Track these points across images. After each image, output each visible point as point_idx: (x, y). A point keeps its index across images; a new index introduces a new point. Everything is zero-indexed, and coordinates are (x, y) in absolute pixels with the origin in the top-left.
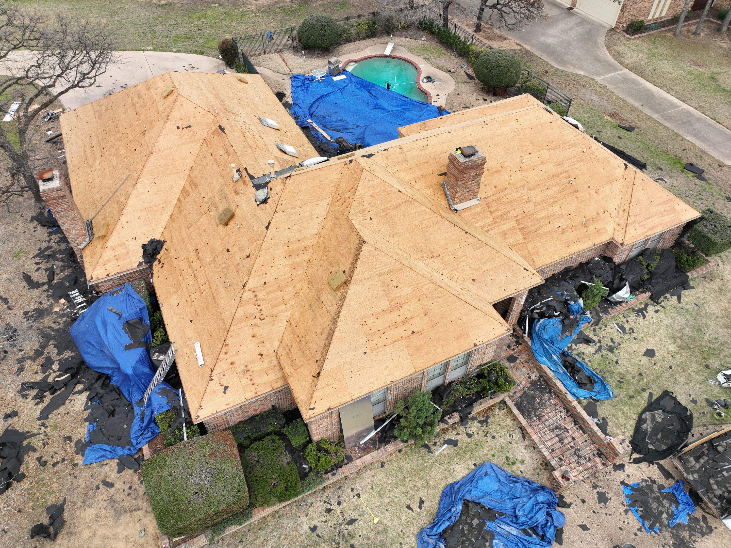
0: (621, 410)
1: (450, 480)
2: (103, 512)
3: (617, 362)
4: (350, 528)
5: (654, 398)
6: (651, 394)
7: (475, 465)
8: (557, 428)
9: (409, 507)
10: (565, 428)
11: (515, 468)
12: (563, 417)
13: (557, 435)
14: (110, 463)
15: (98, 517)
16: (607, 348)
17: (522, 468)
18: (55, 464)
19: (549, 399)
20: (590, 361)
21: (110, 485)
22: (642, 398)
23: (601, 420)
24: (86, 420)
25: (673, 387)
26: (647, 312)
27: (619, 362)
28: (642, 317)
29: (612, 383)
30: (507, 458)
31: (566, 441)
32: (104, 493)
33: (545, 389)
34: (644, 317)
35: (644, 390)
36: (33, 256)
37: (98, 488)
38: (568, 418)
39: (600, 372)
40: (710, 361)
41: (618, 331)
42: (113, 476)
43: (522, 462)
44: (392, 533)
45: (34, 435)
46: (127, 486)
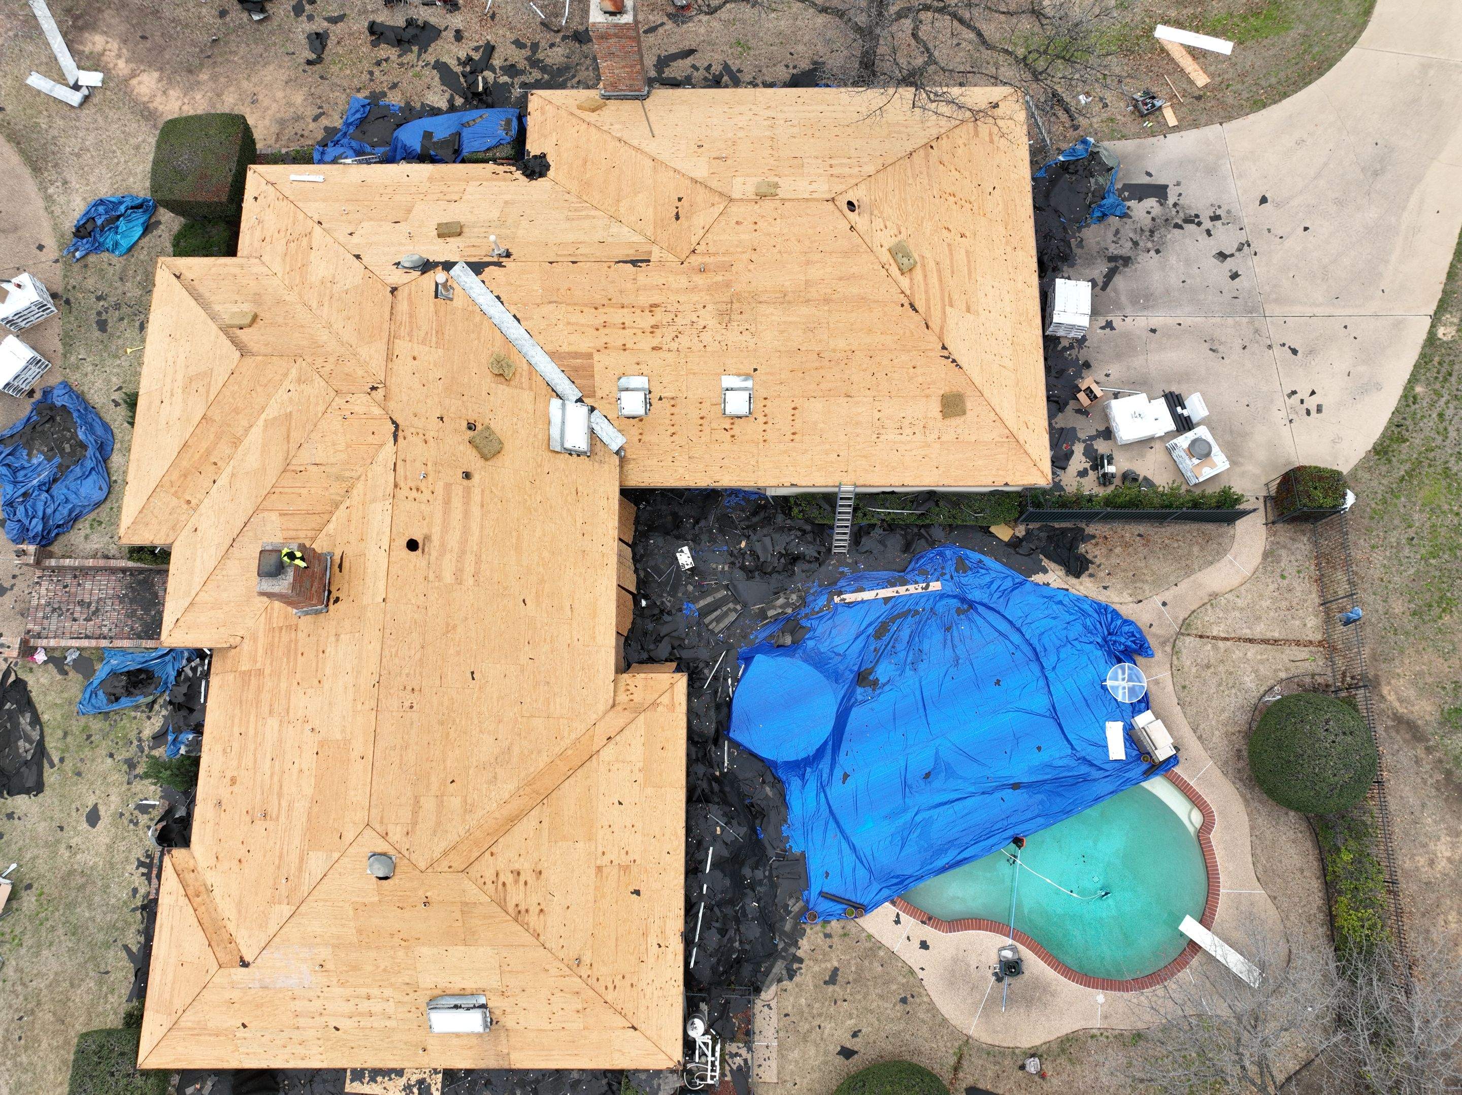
0: (62, 706)
1: (117, 446)
2: (292, 110)
3: (111, 755)
4: (137, 324)
5: (46, 765)
6: (52, 765)
7: (115, 481)
8: (97, 610)
9: (120, 388)
10: (91, 620)
11: (88, 526)
12: (104, 629)
13: (89, 604)
14: (341, 121)
15: (289, 104)
16: (135, 761)
17: (82, 533)
18: (371, 73)
19: (132, 629)
20: (135, 718)
21: (316, 119)
22: (56, 748)
23: (66, 668)
24: (408, 104)
25: (41, 805)
26: (143, 874)
27: (109, 760)
28: (143, 859)
29: (96, 725)
30: (100, 523)
31: (78, 609)
32: (311, 111)
33: (146, 632)
34: (141, 864)
35: (62, 760)
36: (730, 63)
37: (320, 107)
38: (98, 632)
39: (115, 721)
40: (34, 899)
41: (146, 799)
42: (325, 122)
43: (86, 537)
44: (109, 362)
45: (419, 55)
46: (306, 133)
